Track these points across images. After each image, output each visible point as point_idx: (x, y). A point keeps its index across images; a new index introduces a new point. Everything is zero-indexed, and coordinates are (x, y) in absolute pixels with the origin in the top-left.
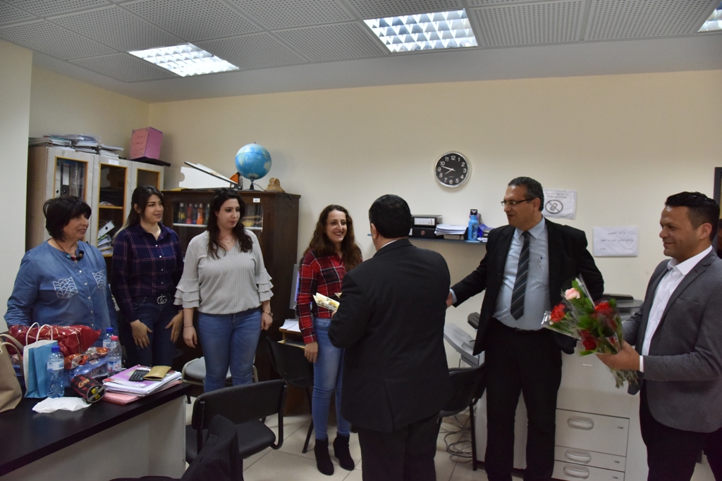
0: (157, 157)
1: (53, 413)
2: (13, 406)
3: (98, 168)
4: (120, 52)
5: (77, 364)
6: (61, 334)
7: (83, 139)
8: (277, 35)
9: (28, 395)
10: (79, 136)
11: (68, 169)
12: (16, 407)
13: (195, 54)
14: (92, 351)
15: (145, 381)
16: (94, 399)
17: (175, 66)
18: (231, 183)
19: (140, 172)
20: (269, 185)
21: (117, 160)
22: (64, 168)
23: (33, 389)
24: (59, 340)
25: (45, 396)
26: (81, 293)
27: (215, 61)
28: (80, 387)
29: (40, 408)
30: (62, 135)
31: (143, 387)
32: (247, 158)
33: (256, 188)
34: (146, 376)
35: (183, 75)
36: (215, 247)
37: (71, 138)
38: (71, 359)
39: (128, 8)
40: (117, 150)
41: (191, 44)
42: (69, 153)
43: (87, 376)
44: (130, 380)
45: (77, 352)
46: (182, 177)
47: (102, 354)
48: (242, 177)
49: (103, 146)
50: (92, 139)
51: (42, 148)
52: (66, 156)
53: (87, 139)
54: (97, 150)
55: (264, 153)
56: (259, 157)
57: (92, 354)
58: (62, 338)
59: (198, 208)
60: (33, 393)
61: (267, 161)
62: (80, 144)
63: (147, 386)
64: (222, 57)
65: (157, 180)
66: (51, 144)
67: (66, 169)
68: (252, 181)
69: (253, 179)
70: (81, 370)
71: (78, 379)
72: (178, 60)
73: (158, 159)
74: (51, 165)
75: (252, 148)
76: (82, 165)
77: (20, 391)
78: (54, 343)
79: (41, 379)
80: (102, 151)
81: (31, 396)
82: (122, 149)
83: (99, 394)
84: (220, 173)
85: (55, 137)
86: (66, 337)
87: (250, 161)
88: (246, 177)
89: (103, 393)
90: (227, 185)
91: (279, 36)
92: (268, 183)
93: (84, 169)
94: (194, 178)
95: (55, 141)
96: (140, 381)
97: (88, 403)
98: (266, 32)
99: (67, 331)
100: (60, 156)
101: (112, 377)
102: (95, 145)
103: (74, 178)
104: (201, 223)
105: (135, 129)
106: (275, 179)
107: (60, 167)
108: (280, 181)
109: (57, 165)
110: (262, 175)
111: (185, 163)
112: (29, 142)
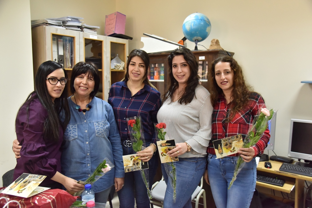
3: (83, 42)
7: (70, 19)
10: (68, 18)
18: (180, 46)
19: (112, 44)
20: (211, 45)
21: (96, 35)
22: (59, 42)
26: (80, 138)
33: (200, 49)
37: (62, 20)
42: (61, 31)
46: (142, 44)
49: (86, 25)
50: (77, 20)
51: (41, 27)
52: (59, 33)
53: (74, 20)
54: (81, 28)
55: (206, 19)
56: (202, 23)
59: (155, 67)
61: (208, 26)
62: (69, 24)
65: (124, 49)
66: (47, 24)
67: (61, 43)
68: (196, 44)
69: (197, 41)
73: (124, 34)
74: (48, 39)
75: (196, 16)
76: (72, 39)
80: (85, 29)
82: (99, 27)
84: (170, 40)
85: (51, 19)
87: (195, 27)
93: (73, 43)
94: (151, 45)
95: (49, 22)
100: (55, 33)
102: (80, 25)
103: (66, 49)
104: (159, 79)
105: (107, 15)
106: (216, 40)
107: (56, 42)
108: (220, 42)
109: (53, 39)
110: (204, 38)
111: (144, 34)
112: (31, 24)
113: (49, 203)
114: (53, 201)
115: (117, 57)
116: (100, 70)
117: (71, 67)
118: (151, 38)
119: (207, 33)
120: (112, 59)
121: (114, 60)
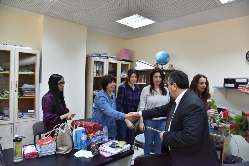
0: (128, 59)
1: (80, 158)
2: (68, 152)
3: (108, 64)
4: (113, 22)
5: (92, 138)
6: (87, 125)
8: (170, 4)
9: (74, 148)
10: (102, 53)
11: (98, 64)
12: (70, 153)
13: (139, 18)
14: (98, 132)
15: (115, 148)
16: (95, 154)
17: (132, 24)
18: (154, 67)
19: (122, 65)
20: (169, 67)
21: (114, 61)
22: (97, 64)
23: (76, 146)
24: (86, 128)
25: (80, 149)
27: (146, 20)
28: (91, 147)
29: (77, 154)
30: (97, 53)
31: (114, 151)
32: (160, 57)
33: (164, 69)
34: (116, 146)
35: (135, 28)
36: (153, 91)
37: (99, 54)
38: (90, 136)
39: (112, 3)
40: (114, 57)
41: (137, 15)
42: (99, 59)
43: (94, 143)
44: (110, 147)
45: (92, 132)
46: (136, 66)
47: (102, 133)
48: (159, 65)
49: (110, 56)
50: (106, 54)
51: (90, 58)
52: (97, 60)
53: (104, 54)
54: (107, 57)
55: (166, 54)
56: (165, 56)
57: (98, 134)
58: (87, 127)
59: (142, 77)
60: (76, 147)
61: (168, 57)
62: (102, 56)
63: (115, 150)
64: (149, 18)
65: (128, 67)
67: (98, 65)
68: (162, 66)
69: (162, 65)
70: (93, 140)
71: (91, 144)
72: (133, 22)
73: (128, 60)
74: (93, 63)
75: (162, 53)
76: (103, 63)
77: (72, 147)
78: (84, 129)
79: (79, 142)
80: (109, 58)
81: (75, 148)
82: (116, 57)
83: (98, 152)
84: (150, 63)
85: (94, 54)
86: (88, 127)
87: (161, 58)
88: (160, 64)
89: (99, 151)
90: (152, 68)
91: (170, 5)
92: (168, 66)
94: (140, 66)
95: (94, 55)
96: (113, 148)
97: (93, 155)
98: (165, 4)
99: (89, 124)
100: (95, 60)
101: (103, 145)
102: (107, 56)
103: (100, 67)
104: (144, 83)
105: (120, 50)
106: (171, 65)
107: (95, 64)
108: (173, 65)
109: (95, 63)
110: (166, 63)
111: (137, 60)
112: (86, 56)
113: (92, 126)
114: (93, 126)
115: (124, 71)
116: (115, 77)
117: (102, 76)
118: (141, 62)
119: (167, 61)
120: (121, 72)
121: (123, 73)
